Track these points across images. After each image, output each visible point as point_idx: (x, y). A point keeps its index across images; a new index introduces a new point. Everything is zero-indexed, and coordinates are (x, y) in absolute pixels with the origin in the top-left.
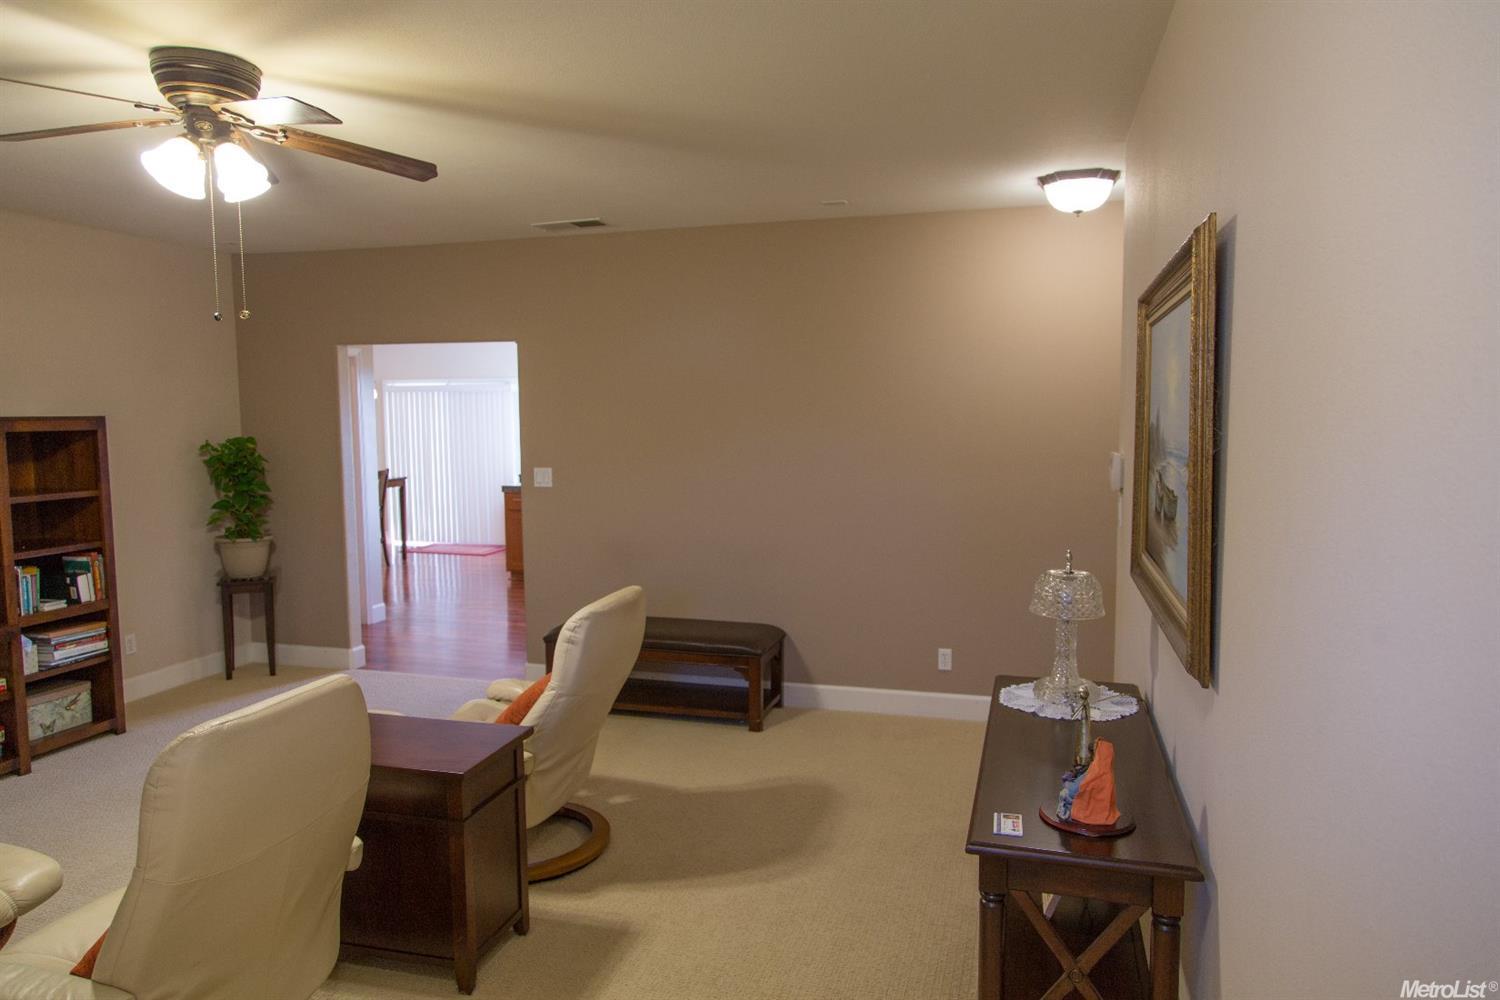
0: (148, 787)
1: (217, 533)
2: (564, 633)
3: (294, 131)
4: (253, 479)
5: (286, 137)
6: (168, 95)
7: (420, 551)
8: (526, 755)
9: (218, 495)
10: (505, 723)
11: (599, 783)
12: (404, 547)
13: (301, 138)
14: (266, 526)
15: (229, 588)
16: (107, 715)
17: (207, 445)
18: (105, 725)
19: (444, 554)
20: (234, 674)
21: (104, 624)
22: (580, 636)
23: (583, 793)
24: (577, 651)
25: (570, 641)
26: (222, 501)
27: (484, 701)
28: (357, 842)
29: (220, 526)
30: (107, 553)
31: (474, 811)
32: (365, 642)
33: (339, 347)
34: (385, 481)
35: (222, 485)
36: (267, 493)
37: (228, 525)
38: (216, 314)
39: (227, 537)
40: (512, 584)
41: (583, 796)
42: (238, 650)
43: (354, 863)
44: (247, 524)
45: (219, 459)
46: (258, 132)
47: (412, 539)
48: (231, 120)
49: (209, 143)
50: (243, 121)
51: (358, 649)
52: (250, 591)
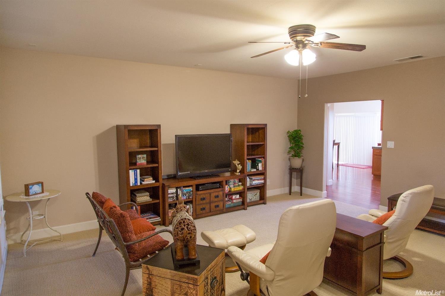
0: (281, 220)
1: (289, 155)
2: (401, 198)
3: (324, 43)
4: (299, 141)
5: (321, 45)
6: (292, 39)
7: (342, 165)
8: (385, 236)
9: (290, 145)
10: (376, 223)
11: (408, 251)
12: (338, 163)
13: (325, 44)
14: (302, 154)
15: (292, 170)
16: (263, 199)
17: (289, 131)
18: (262, 201)
19: (350, 167)
20: (291, 194)
21: (263, 176)
22: (408, 199)
23: (401, 253)
24: (406, 205)
25: (403, 201)
26: (291, 147)
27: (367, 215)
28: (330, 249)
29: (291, 153)
30: (265, 158)
31: (367, 249)
32: (326, 191)
33: (325, 104)
34: (334, 144)
35: (292, 143)
36: (303, 145)
37: (292, 153)
38: (300, 96)
39: (292, 156)
40: (374, 179)
41: (402, 254)
42: (293, 188)
43: (329, 255)
44: (297, 154)
45: (291, 135)
46: (314, 44)
47: (340, 161)
48: (307, 43)
49: (301, 50)
50: (311, 42)
51: (325, 192)
52: (297, 172)
